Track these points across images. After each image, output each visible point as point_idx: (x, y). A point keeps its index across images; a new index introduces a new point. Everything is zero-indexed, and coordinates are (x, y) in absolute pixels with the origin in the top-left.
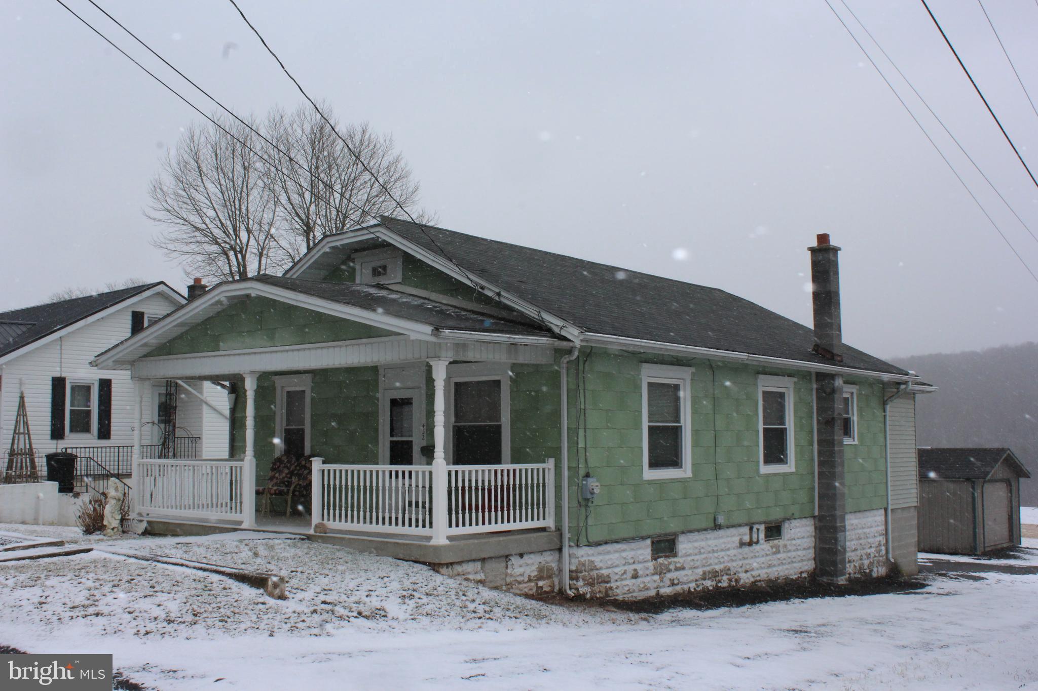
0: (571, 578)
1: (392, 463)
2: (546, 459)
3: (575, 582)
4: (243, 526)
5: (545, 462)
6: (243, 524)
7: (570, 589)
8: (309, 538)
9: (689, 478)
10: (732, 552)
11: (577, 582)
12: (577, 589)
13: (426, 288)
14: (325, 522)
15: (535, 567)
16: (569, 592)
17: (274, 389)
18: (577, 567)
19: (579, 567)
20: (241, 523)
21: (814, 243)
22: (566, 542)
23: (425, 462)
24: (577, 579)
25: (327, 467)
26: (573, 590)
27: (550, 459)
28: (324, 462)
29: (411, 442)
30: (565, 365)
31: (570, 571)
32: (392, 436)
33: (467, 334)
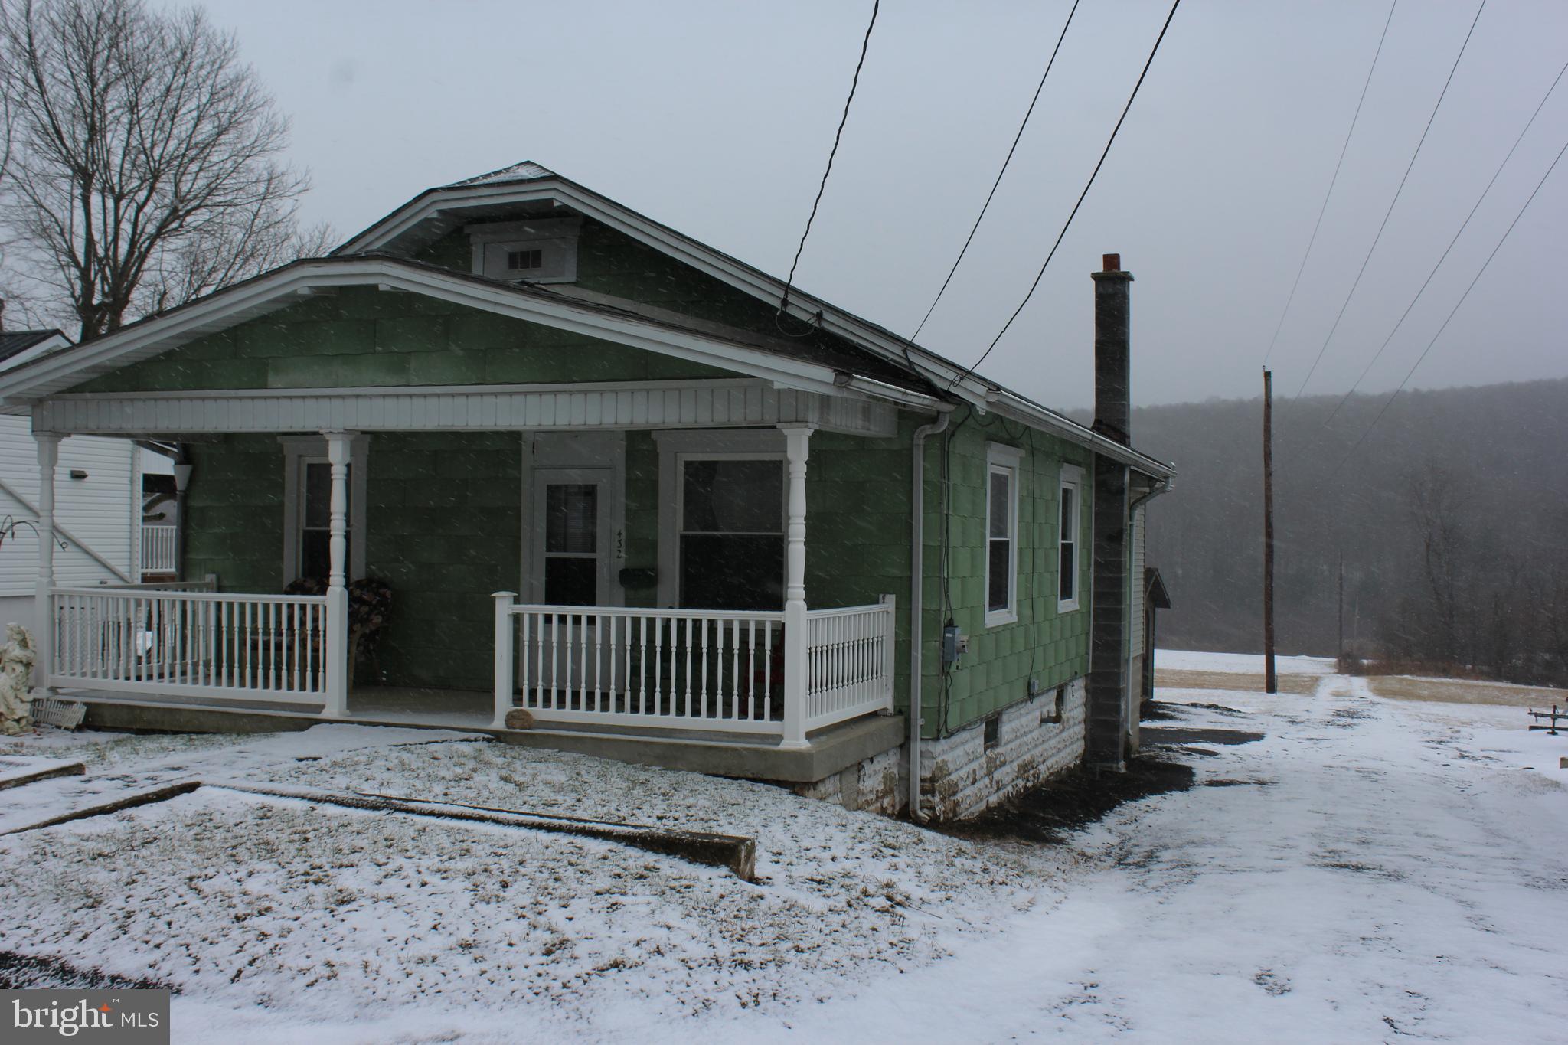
0: (924, 792)
1: (550, 600)
2: (881, 596)
3: (929, 796)
4: (325, 714)
5: (878, 603)
6: (324, 711)
7: (921, 808)
8: (496, 737)
9: (1014, 623)
10: (1035, 734)
11: (933, 796)
12: (932, 808)
13: (629, 297)
14: (525, 706)
15: (880, 777)
16: (921, 814)
17: (282, 460)
18: (933, 773)
19: (936, 773)
20: (320, 708)
21: (1100, 268)
22: (917, 732)
23: (622, 601)
24: (932, 792)
25: (520, 608)
26: (926, 811)
27: (887, 596)
28: (517, 601)
29: (593, 561)
30: (922, 442)
31: (923, 780)
32: (549, 549)
33: (864, 381)
